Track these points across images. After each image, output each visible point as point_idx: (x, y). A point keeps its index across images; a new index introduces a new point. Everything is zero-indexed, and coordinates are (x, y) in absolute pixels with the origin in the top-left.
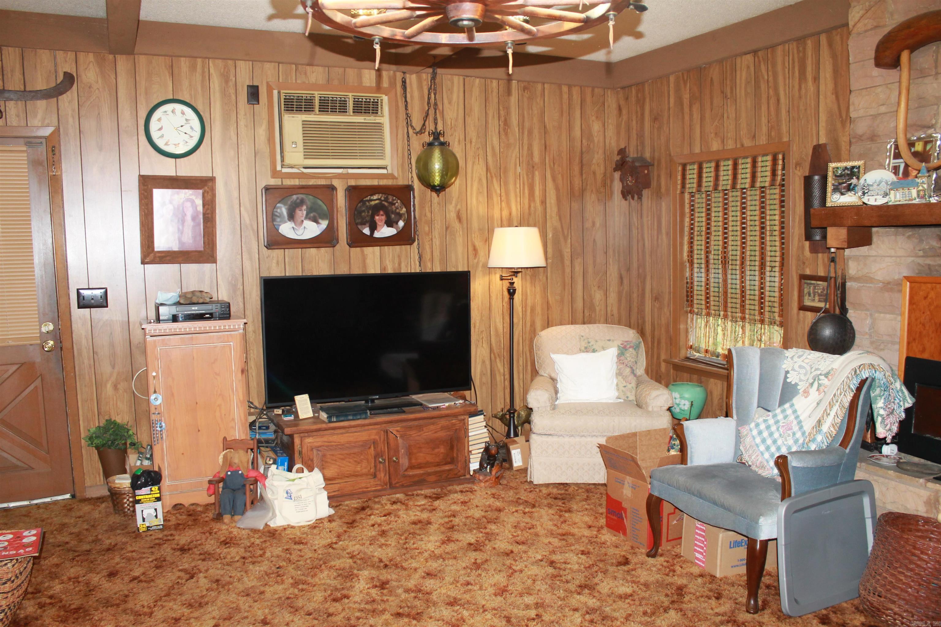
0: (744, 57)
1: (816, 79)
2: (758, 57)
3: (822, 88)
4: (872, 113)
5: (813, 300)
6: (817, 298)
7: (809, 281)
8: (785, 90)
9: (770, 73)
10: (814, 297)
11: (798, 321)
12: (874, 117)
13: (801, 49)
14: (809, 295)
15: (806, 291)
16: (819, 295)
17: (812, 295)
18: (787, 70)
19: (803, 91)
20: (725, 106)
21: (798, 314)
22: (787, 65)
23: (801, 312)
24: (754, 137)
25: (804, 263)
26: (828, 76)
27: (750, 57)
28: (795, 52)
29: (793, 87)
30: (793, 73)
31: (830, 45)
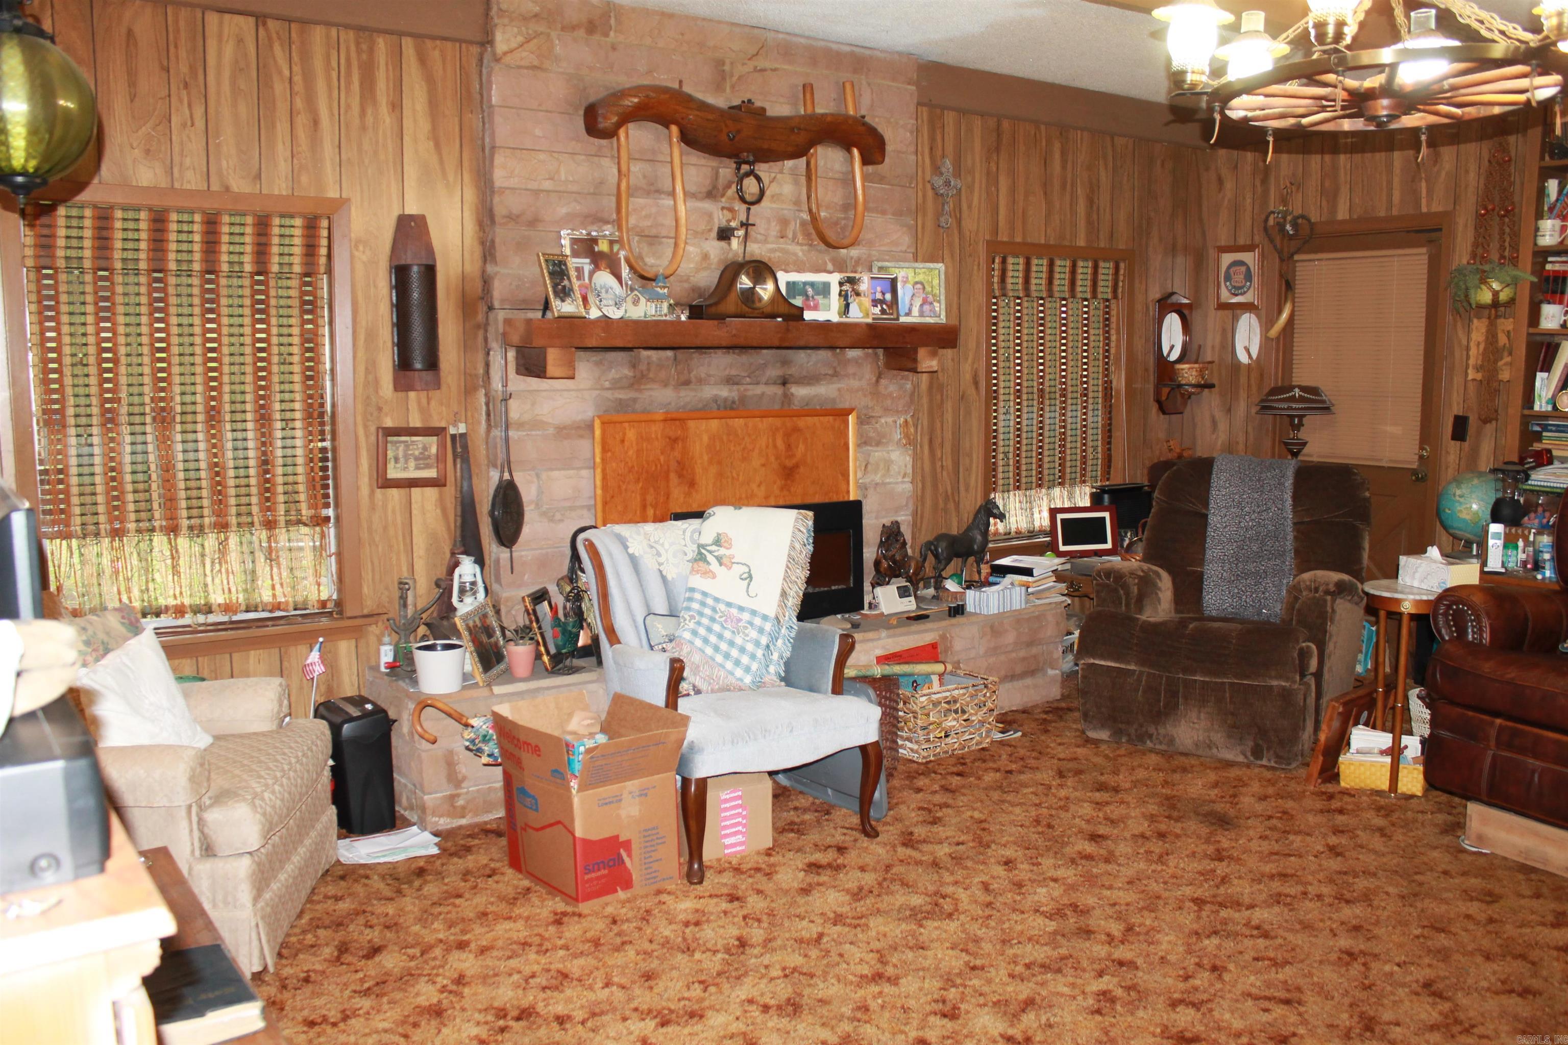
0: (227, 17)
1: (397, 106)
2: (267, 30)
3: (408, 123)
4: (533, 185)
5: (405, 469)
6: (412, 464)
7: (395, 438)
8: (330, 109)
9: (296, 69)
10: (406, 462)
11: (373, 507)
12: (537, 192)
13: (364, 47)
14: (397, 460)
15: (390, 454)
16: (416, 459)
17: (402, 460)
18: (334, 75)
19: (370, 119)
20: (174, 99)
21: (372, 494)
22: (334, 64)
23: (379, 492)
24: (259, 176)
25: (380, 409)
26: (419, 107)
27: (246, 23)
28: (353, 48)
29: (348, 107)
30: (349, 83)
31: (422, 60)
